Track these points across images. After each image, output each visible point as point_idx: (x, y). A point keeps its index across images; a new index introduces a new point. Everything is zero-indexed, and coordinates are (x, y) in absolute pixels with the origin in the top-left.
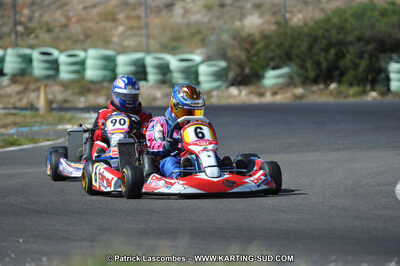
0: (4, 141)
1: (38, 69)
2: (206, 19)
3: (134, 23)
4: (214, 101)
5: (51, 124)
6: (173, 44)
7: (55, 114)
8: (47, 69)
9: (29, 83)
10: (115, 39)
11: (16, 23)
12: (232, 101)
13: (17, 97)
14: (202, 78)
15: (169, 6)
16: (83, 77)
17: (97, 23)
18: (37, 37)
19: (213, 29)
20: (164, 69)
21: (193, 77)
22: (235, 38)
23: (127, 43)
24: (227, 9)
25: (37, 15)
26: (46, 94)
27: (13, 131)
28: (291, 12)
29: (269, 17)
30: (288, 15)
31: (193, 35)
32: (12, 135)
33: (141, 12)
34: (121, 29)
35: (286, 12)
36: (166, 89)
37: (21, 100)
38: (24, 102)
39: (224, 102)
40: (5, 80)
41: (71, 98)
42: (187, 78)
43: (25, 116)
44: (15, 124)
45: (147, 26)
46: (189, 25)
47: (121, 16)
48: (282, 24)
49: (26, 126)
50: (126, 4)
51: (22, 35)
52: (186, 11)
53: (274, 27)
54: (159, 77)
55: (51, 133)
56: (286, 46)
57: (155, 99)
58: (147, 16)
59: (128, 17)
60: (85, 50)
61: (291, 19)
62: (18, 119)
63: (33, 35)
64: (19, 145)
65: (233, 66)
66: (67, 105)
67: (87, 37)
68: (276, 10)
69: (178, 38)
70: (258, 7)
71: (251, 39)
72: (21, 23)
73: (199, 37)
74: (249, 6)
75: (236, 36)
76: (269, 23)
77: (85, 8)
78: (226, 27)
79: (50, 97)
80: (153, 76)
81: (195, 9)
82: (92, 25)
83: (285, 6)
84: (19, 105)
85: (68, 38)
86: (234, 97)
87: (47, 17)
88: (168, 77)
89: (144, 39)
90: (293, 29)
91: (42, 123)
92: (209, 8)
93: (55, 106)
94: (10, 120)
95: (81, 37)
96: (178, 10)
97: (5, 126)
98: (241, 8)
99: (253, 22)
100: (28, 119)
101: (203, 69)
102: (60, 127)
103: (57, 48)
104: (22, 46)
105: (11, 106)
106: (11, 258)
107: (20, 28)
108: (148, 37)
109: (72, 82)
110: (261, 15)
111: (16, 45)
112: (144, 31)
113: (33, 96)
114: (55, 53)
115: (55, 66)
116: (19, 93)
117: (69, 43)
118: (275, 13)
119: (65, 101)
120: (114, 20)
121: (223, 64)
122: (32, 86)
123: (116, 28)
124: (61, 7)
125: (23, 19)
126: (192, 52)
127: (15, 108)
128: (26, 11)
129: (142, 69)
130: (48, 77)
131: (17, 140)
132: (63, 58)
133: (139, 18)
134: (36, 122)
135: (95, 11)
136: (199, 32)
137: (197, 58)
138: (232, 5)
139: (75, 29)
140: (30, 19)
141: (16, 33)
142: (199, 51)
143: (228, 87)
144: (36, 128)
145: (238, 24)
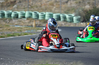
0: (24, 34)
1: (34, 16)
2: (76, 6)
3: (58, 6)
4: (77, 26)
5: (36, 30)
6: (67, 12)
7: (37, 27)
8: (36, 16)
9: (31, 20)
10: (53, 10)
11: (29, 5)
12: (81, 26)
13: (28, 23)
14: (74, 20)
15: (67, 2)
16: (45, 19)
17: (49, 6)
18: (34, 9)
19: (77, 8)
20: (65, 18)
21: (72, 20)
22: (83, 11)
23: (56, 11)
24: (81, 3)
25: (34, 3)
26: (35, 23)
27: (26, 31)
28: (97, 5)
29: (91, 6)
30: (96, 5)
31: (72, 10)
32: (26, 32)
33: (60, 3)
34: (55, 7)
35: (96, 4)
36: (65, 23)
37: (29, 24)
38: (30, 25)
39: (79, 26)
40: (25, 19)
41: (41, 24)
42: (70, 20)
43: (29, 28)
44: (27, 30)
45: (61, 7)
46: (71, 7)
47: (55, 4)
48: (95, 8)
49: (30, 30)
50: (56, 1)
51: (30, 8)
52: (71, 4)
53: (93, 8)
54: (63, 20)
55: (36, 32)
56: (95, 13)
57: (62, 25)
58: (61, 4)
59: (56, 5)
60: (45, 12)
61: (97, 6)
62: (28, 29)
63: (33, 8)
64: (28, 35)
65: (82, 17)
66: (40, 26)
67: (46, 9)
68: (93, 4)
69: (69, 10)
70: (89, 3)
71: (87, 11)
72: (30, 5)
73: (74, 10)
74: (86, 3)
75: (83, 10)
76: (91, 7)
77: (46, 2)
78: (80, 8)
79: (36, 23)
80: (62, 19)
81: (73, 3)
82: (47, 6)
83: (95, 3)
84: (29, 25)
85: (41, 9)
86: (82, 25)
87: (36, 4)
88: (66, 19)
89: (60, 10)
90: (97, 9)
91: (34, 30)
92: (76, 3)
93: (37, 26)
94: (26, 29)
95: (45, 9)
96: (69, 3)
97: (24, 30)
98: (85, 3)
99: (87, 7)
100: (30, 29)
101: (74, 18)
102: (38, 31)
103: (38, 11)
104: (30, 11)
105: (26, 25)
106: (22, 62)
107: (29, 6)
108: (61, 10)
109: (42, 20)
110: (89, 5)
111: (28, 11)
112: (60, 8)
113: (32, 23)
114: (38, 13)
115: (38, 16)
116: (29, 22)
117: (42, 10)
118: (93, 5)
119: (40, 25)
120: (53, 5)
121: (79, 17)
122: (32, 21)
123: (53, 7)
124: (40, 1)
125: (30, 4)
126: (72, 14)
127: (27, 26)
128: (31, 2)
129: (59, 17)
130: (36, 19)
131: (27, 34)
132: (40, 14)
133: (59, 5)
134: (32, 29)
135: (48, 3)
136: (74, 9)
137: (73, 15)
138: (82, 3)
139: (43, 7)
140: (32, 4)
141: (28, 7)
142: (73, 13)
143: (80, 23)
144: (32, 31)
145: (83, 7)
